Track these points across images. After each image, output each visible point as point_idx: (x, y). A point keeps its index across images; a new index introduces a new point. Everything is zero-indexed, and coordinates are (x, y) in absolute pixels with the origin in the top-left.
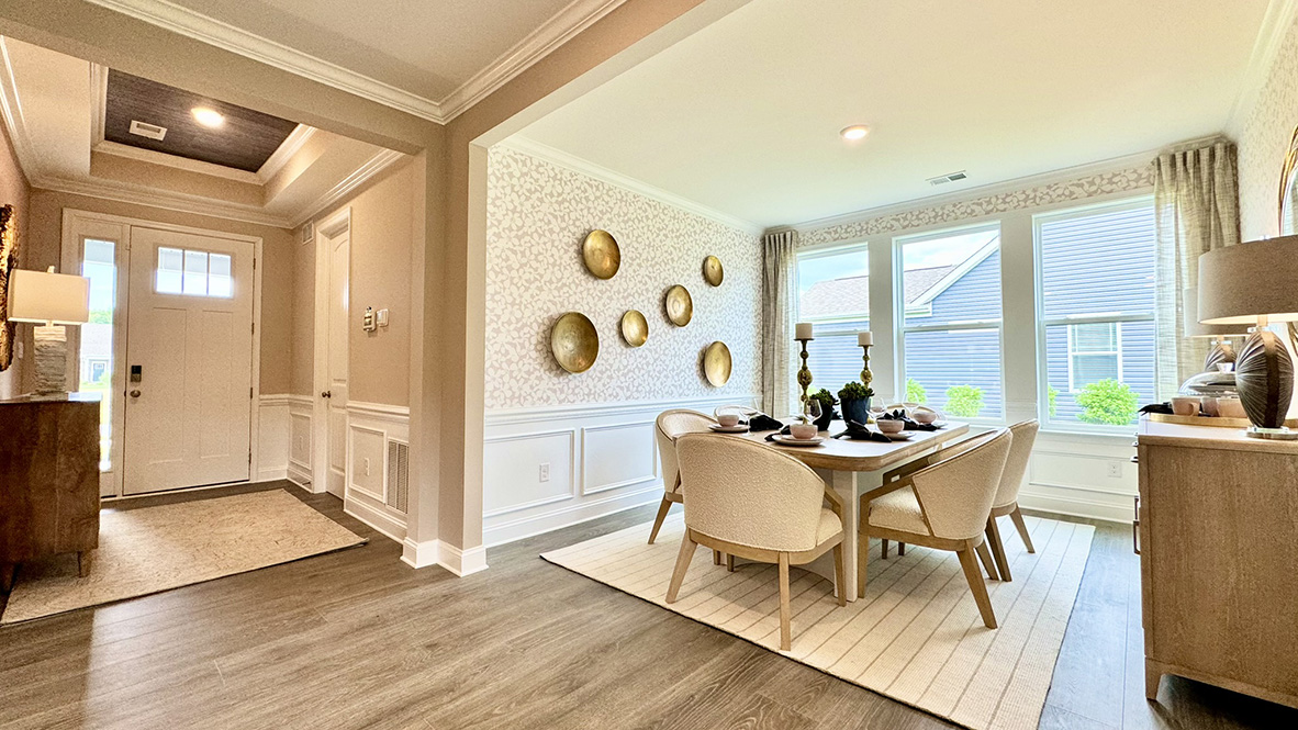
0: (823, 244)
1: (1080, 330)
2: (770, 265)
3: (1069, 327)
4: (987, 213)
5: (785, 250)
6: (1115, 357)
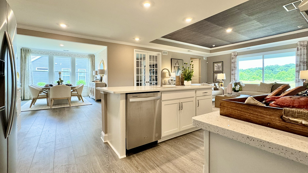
0: (38, 54)
1: (80, 74)
2: (23, 55)
3: (78, 73)
4: (69, 56)
5: (28, 52)
6: (85, 77)
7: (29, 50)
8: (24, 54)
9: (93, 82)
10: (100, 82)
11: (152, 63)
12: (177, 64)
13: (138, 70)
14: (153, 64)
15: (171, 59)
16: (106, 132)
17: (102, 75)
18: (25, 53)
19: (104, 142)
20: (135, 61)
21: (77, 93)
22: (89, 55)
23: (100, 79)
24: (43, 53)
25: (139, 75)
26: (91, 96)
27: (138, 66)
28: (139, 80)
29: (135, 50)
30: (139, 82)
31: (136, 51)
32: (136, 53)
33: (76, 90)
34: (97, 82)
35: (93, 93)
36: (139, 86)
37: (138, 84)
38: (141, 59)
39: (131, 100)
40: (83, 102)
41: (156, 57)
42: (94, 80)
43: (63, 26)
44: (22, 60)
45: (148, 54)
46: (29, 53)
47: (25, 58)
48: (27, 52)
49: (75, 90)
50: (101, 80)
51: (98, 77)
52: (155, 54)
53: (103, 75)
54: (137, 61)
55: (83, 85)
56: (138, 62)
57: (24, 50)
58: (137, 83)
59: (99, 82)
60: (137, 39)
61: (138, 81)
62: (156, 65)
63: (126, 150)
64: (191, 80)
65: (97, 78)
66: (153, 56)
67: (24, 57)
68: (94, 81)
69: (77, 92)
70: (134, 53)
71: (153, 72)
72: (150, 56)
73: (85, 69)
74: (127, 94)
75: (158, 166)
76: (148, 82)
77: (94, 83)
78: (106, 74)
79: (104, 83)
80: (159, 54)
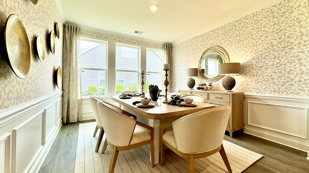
7: (78, 29)
8: (70, 35)
18: (71, 32)
24: (100, 37)
44: (66, 46)
46: (77, 34)
47: (71, 43)
48: (75, 32)
57: (70, 26)
67: (68, 41)
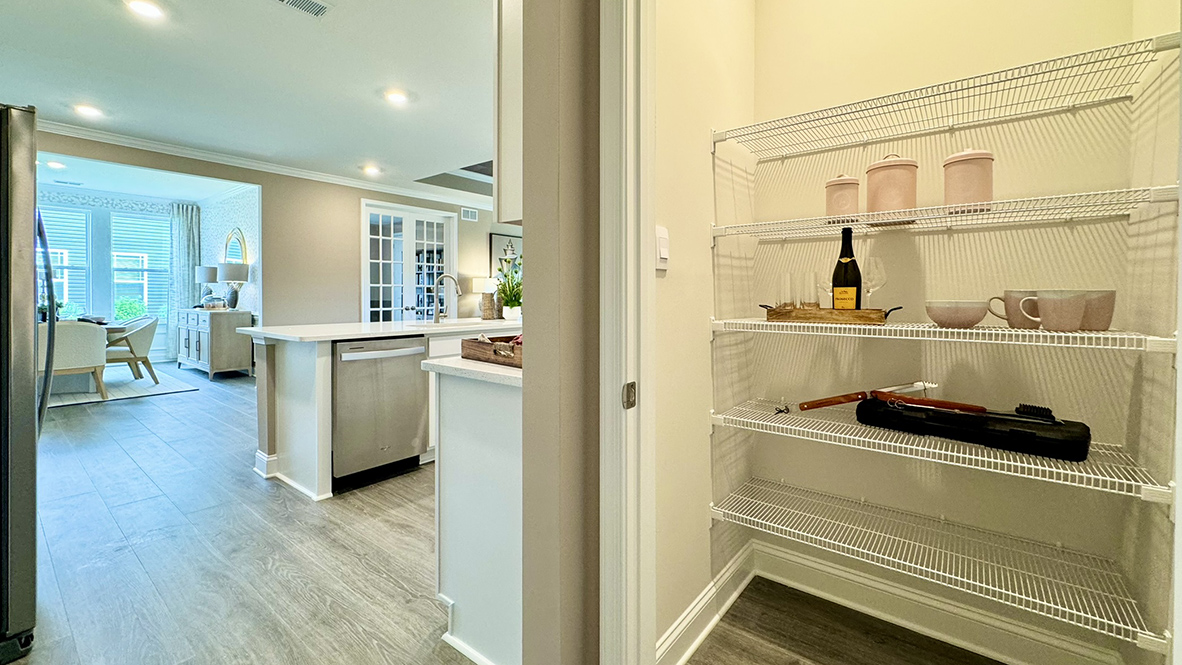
4: (82, 204)
9: (198, 309)
10: (229, 310)
11: (426, 244)
12: (508, 252)
13: (374, 268)
14: (430, 249)
15: (491, 235)
16: (272, 450)
17: (235, 284)
19: (265, 476)
20: (366, 236)
21: (132, 352)
22: (175, 206)
23: (228, 297)
25: (381, 285)
26: (191, 362)
27: (374, 254)
28: (379, 302)
29: (364, 201)
30: (381, 309)
31: (367, 205)
32: (367, 211)
33: (127, 341)
34: (214, 307)
35: (199, 350)
36: (378, 320)
37: (374, 317)
38: (386, 231)
39: (346, 357)
40: (157, 383)
41: (440, 226)
42: (203, 302)
43: (88, 112)
45: (410, 216)
49: (122, 339)
50: (234, 302)
51: (221, 290)
52: (435, 216)
53: (241, 285)
54: (371, 239)
55: (157, 320)
56: (374, 243)
58: (371, 312)
59: (222, 310)
60: (371, 170)
61: (374, 304)
62: (440, 252)
63: (333, 478)
64: (520, 304)
65: (214, 295)
66: (430, 225)
68: (202, 307)
69: (128, 348)
70: (360, 212)
71: (430, 275)
72: (419, 223)
73: (140, 255)
74: (334, 342)
75: (412, 502)
76: (413, 309)
77: (205, 314)
78: (254, 280)
79: (243, 314)
80: (450, 217)
